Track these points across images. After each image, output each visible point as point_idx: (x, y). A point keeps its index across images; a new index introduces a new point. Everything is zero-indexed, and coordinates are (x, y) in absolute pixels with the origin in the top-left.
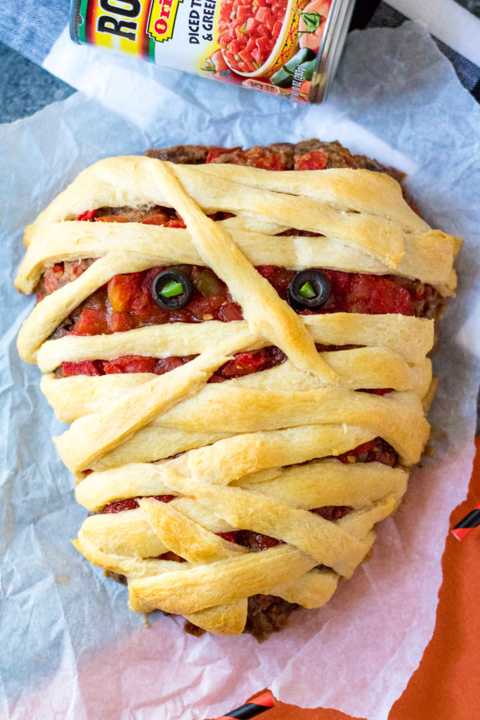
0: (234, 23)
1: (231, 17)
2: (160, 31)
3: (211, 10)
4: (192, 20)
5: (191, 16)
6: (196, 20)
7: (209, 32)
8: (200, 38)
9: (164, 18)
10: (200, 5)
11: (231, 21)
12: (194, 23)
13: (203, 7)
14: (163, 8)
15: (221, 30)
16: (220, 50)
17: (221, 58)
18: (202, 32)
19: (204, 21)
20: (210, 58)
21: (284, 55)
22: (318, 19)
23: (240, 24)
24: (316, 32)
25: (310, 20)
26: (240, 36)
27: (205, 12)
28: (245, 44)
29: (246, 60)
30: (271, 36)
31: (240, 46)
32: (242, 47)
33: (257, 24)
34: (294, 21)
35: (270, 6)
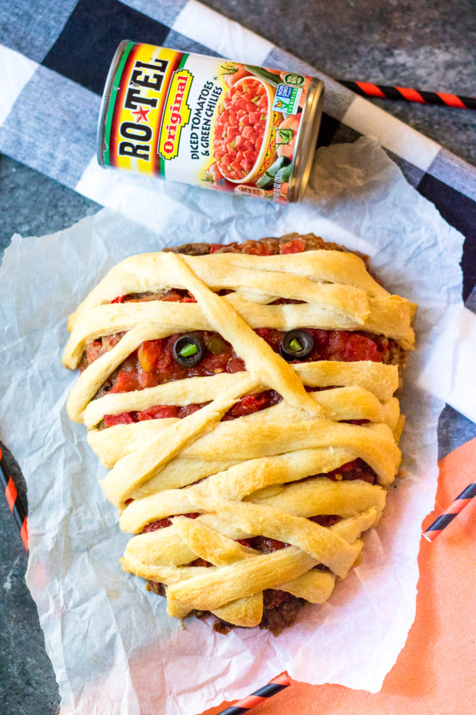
0: (226, 140)
1: (223, 136)
2: (168, 151)
3: (207, 132)
4: (193, 140)
5: (192, 137)
6: (196, 140)
7: (206, 149)
8: (199, 154)
9: (171, 140)
10: (198, 128)
11: (223, 139)
12: (194, 143)
13: (200, 130)
14: (170, 133)
15: (215, 146)
16: (215, 163)
17: (216, 169)
18: (201, 149)
19: (202, 140)
20: (208, 170)
21: (266, 164)
22: (290, 132)
23: (230, 141)
24: (290, 143)
25: (284, 134)
26: (230, 150)
27: (202, 134)
28: (236, 156)
29: (236, 170)
30: (255, 150)
31: (231, 159)
32: (233, 159)
33: (244, 140)
34: (272, 135)
35: (252, 125)
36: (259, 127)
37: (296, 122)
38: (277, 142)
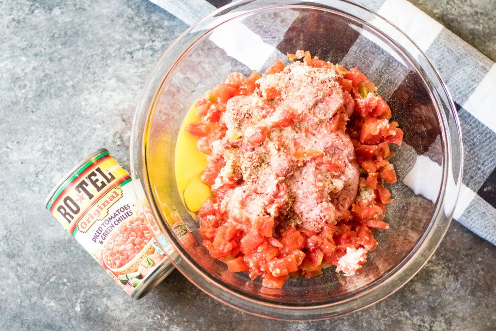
0: (116, 243)
1: (116, 240)
2: (82, 227)
3: (109, 232)
4: (98, 231)
5: (99, 229)
6: (100, 232)
7: (103, 241)
8: (97, 240)
9: (87, 222)
10: (105, 226)
11: (115, 241)
12: (98, 233)
13: (106, 228)
14: (89, 218)
15: (108, 242)
16: (103, 250)
17: (102, 254)
18: (100, 238)
19: (103, 234)
20: (98, 251)
21: (129, 270)
22: (152, 263)
23: (118, 245)
24: (148, 269)
25: (148, 262)
26: (115, 250)
27: (106, 231)
28: (115, 255)
29: (112, 262)
30: (128, 258)
31: (112, 255)
32: (113, 255)
33: (125, 250)
34: (141, 258)
35: (135, 245)
36: (138, 249)
37: (159, 259)
38: (142, 263)
